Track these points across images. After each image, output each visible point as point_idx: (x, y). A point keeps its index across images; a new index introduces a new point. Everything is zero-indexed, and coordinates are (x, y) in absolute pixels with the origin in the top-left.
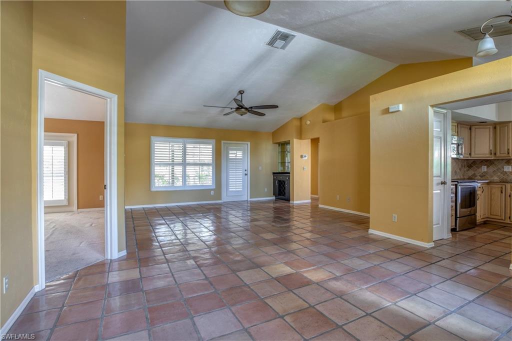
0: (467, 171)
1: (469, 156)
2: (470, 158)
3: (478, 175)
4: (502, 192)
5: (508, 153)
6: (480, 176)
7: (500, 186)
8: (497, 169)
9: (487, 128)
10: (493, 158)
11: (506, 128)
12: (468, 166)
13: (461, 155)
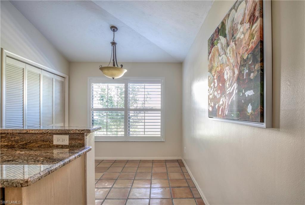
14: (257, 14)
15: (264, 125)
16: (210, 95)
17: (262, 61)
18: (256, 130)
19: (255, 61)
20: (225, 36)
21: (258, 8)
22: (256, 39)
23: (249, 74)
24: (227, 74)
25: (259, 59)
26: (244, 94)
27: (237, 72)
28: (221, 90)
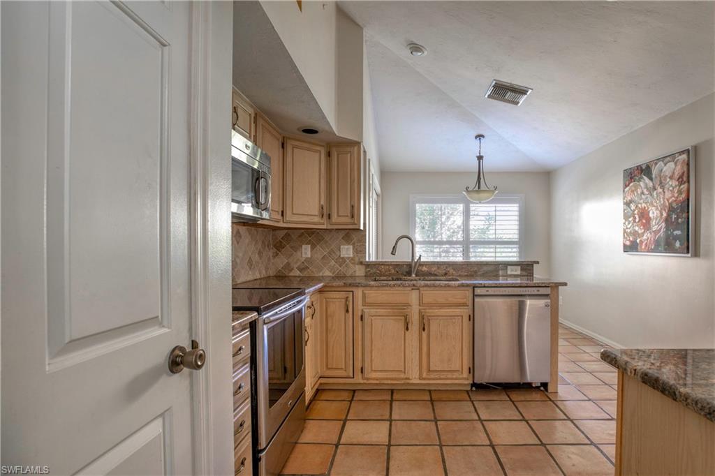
0: (274, 257)
1: (279, 217)
2: (281, 225)
3: (296, 266)
4: (347, 311)
5: (353, 216)
6: (299, 268)
7: (343, 295)
8: (329, 253)
9: (315, 151)
10: (325, 227)
11: (349, 155)
12: (275, 246)
13: (266, 209)
14: (685, 179)
15: (689, 255)
16: (627, 228)
17: (688, 212)
18: (682, 260)
19: (682, 211)
20: (651, 179)
21: (686, 174)
22: (684, 196)
23: (677, 219)
24: (653, 213)
25: (686, 211)
26: (672, 233)
27: (665, 214)
28: (644, 226)
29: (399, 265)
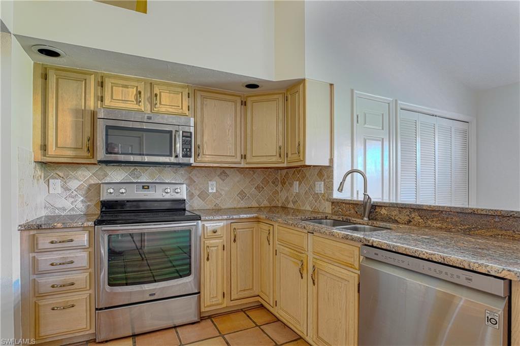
4: (269, 243)
5: (299, 153)
6: (292, 201)
7: (267, 228)
8: (309, 189)
9: (274, 100)
11: (297, 95)
29: (358, 204)
